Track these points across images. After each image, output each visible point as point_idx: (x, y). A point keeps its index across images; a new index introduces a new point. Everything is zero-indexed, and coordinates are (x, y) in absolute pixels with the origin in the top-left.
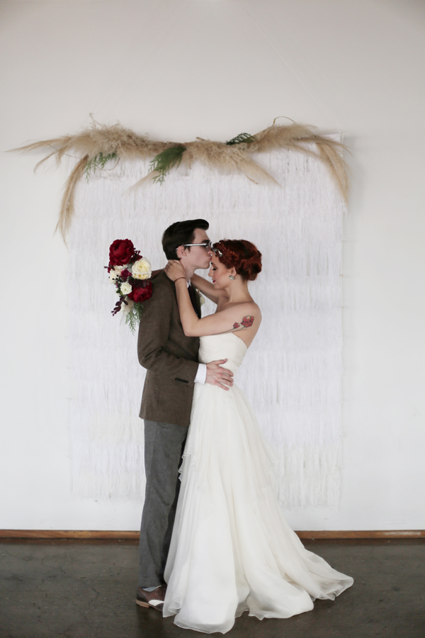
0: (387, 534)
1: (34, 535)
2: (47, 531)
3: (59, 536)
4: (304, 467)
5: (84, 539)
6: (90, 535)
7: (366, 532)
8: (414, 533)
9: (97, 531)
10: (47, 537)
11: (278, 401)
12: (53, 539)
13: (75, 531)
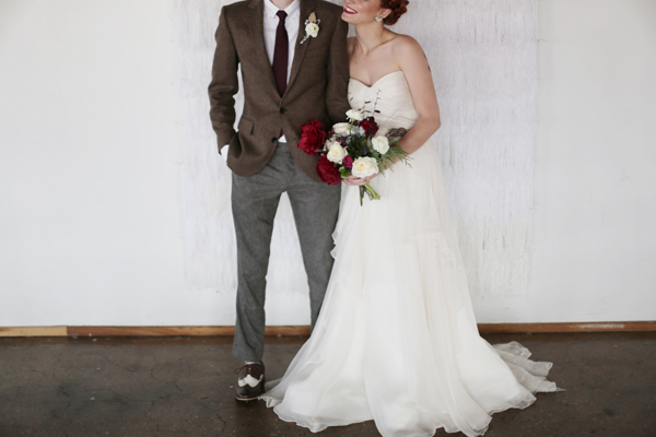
0: (583, 327)
1: (142, 333)
2: (158, 327)
3: (172, 334)
4: (484, 248)
5: (204, 337)
6: (211, 332)
7: (556, 324)
8: (616, 326)
9: (219, 327)
10: (157, 334)
11: (451, 163)
12: (165, 337)
13: (192, 327)
